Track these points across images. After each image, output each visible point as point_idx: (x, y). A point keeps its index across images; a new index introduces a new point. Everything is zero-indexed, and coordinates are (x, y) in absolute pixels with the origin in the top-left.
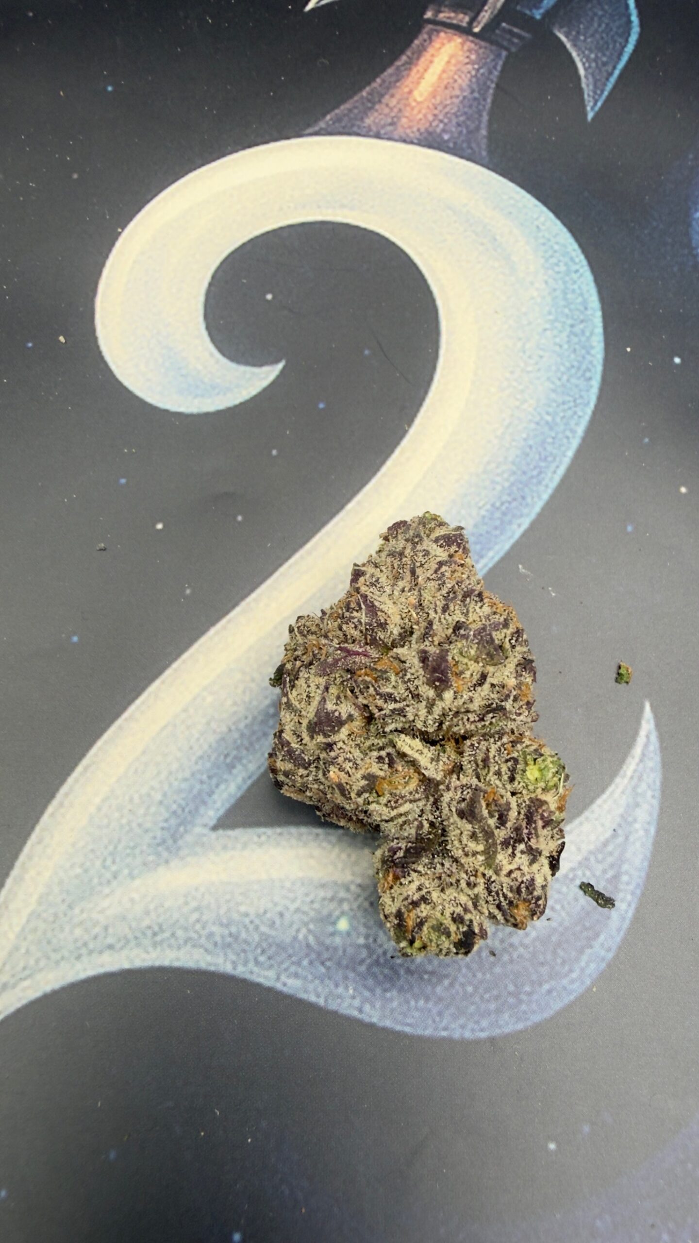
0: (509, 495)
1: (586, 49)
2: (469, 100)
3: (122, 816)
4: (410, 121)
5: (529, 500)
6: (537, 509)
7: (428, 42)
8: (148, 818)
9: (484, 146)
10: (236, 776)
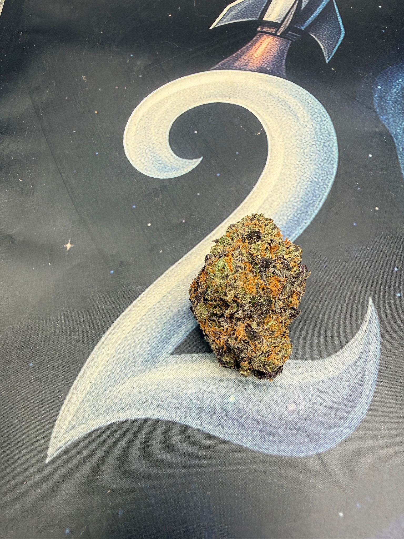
0: (301, 211)
1: (324, 40)
2: (277, 56)
3: (130, 349)
4: (253, 63)
5: (309, 213)
6: (313, 216)
7: (259, 39)
8: (142, 349)
9: (284, 72)
10: (182, 331)
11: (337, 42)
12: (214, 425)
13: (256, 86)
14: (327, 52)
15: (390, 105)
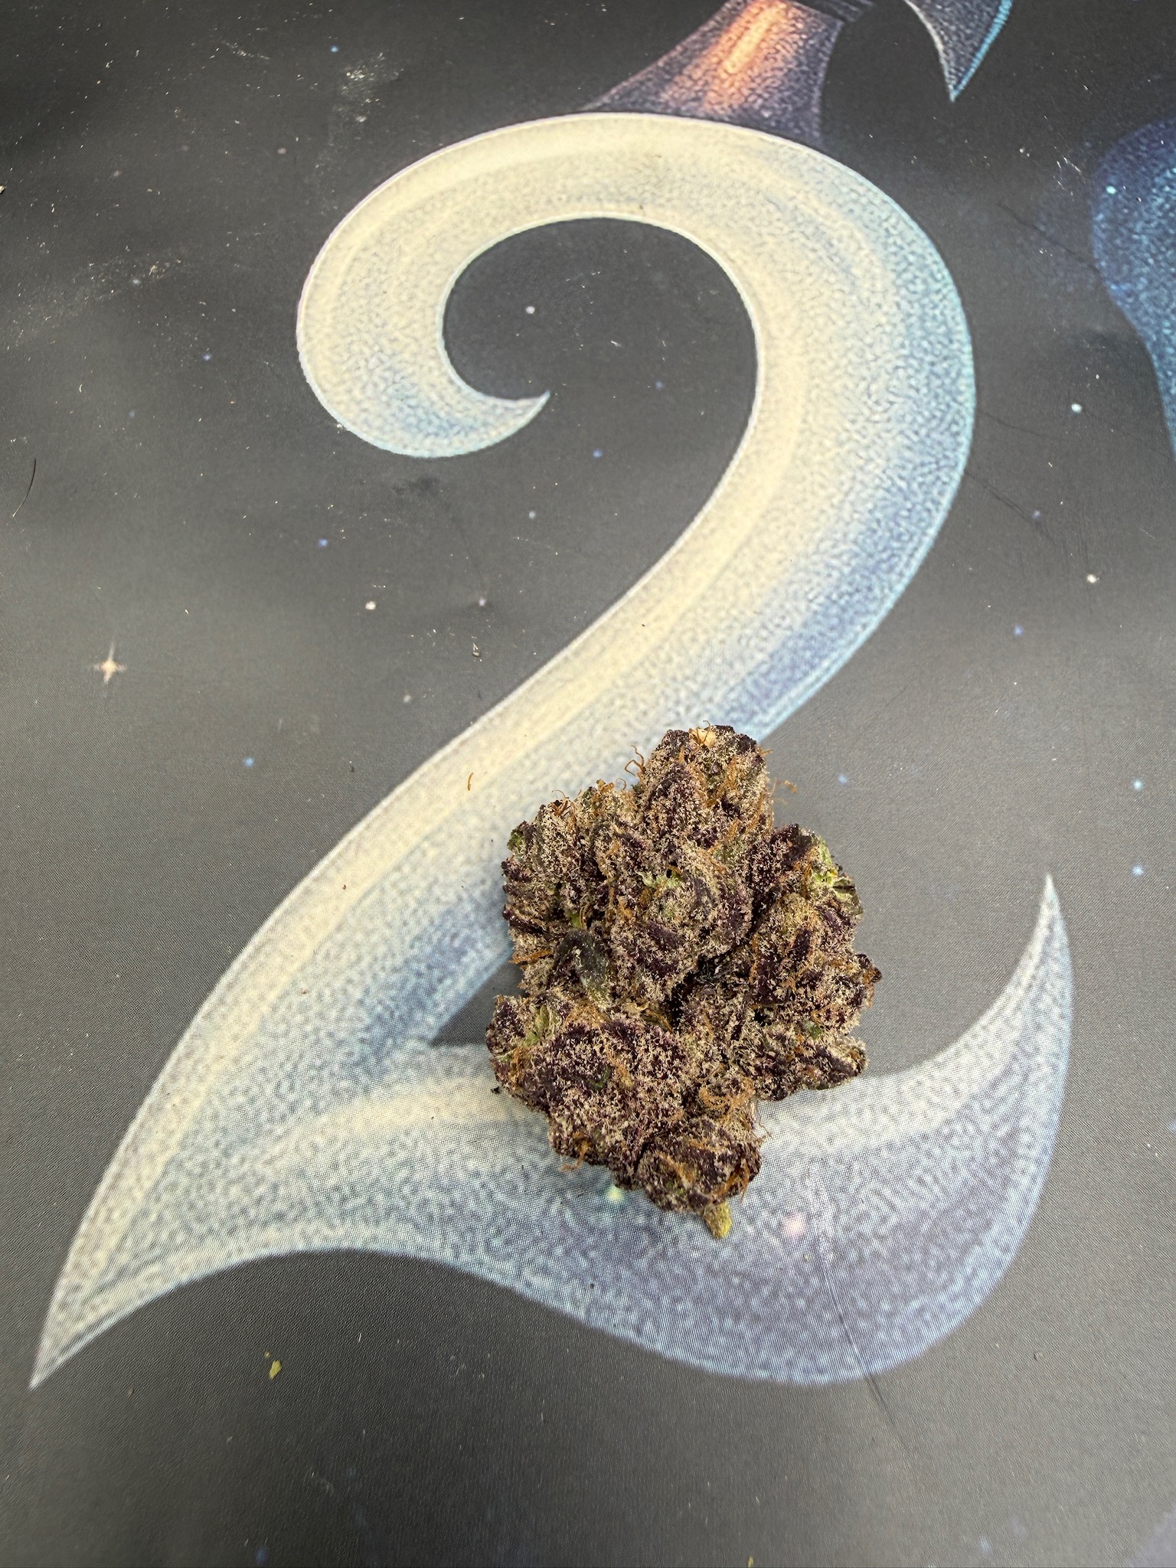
0: (850, 584)
1: (945, 20)
2: (795, 73)
3: (306, 1021)
4: (720, 95)
5: (877, 591)
6: (888, 604)
7: (742, 6)
8: (343, 1024)
9: (815, 126)
10: (467, 967)
11: (987, 30)
12: (558, 1278)
13: (727, 169)
14: (953, 64)
15: (1143, 248)
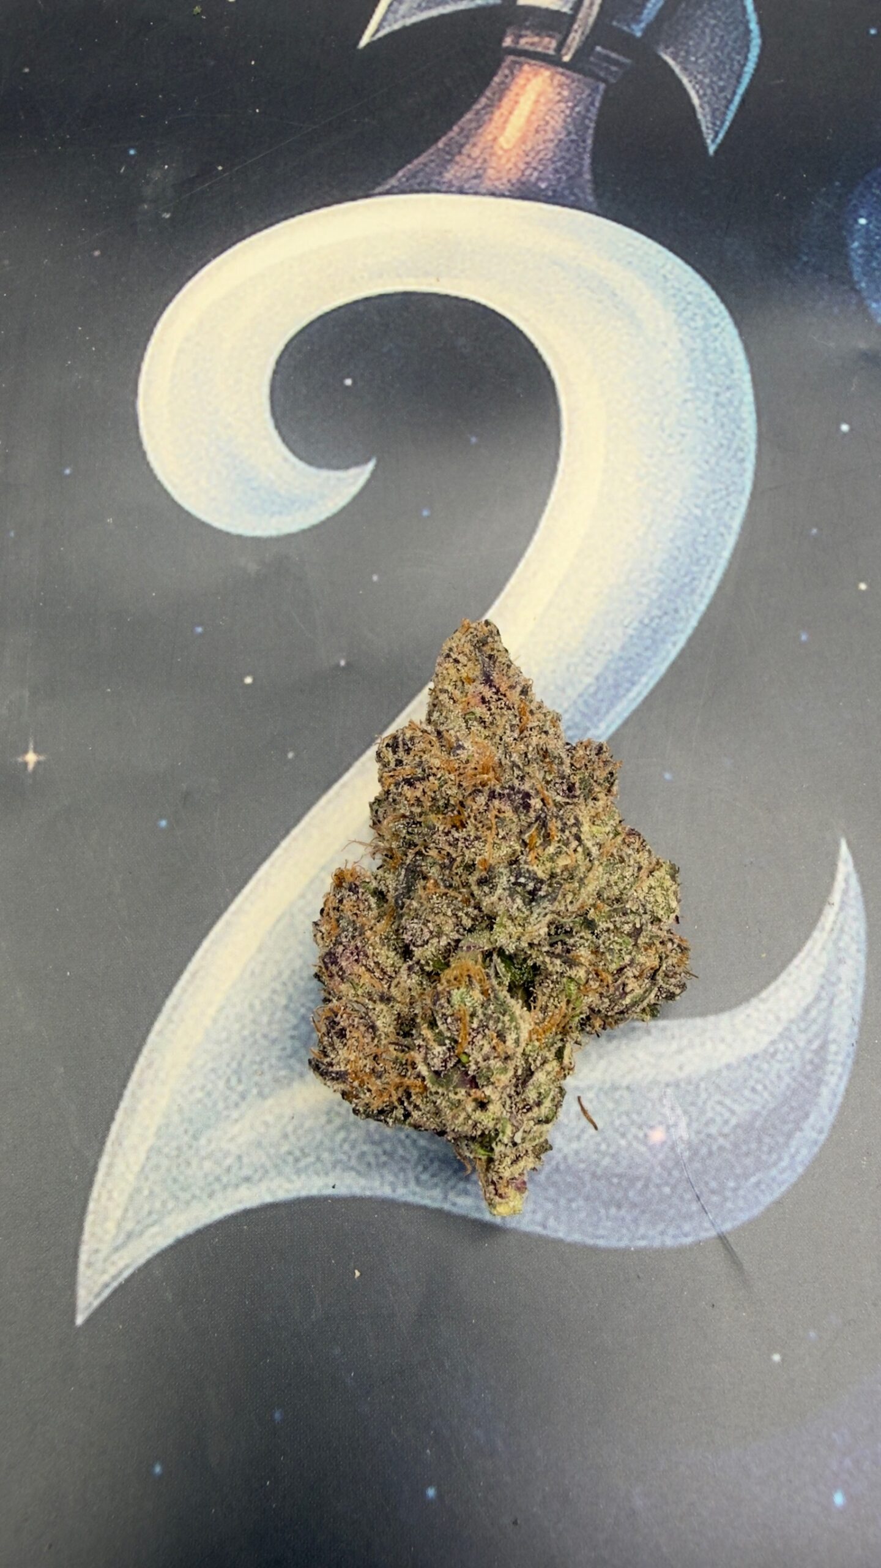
0: (659, 608)
1: (698, 72)
2: (565, 143)
3: (243, 1027)
4: (499, 172)
5: (682, 613)
6: (694, 622)
7: (510, 78)
9: (589, 191)
11: (739, 80)
13: (512, 238)
14: (709, 118)
